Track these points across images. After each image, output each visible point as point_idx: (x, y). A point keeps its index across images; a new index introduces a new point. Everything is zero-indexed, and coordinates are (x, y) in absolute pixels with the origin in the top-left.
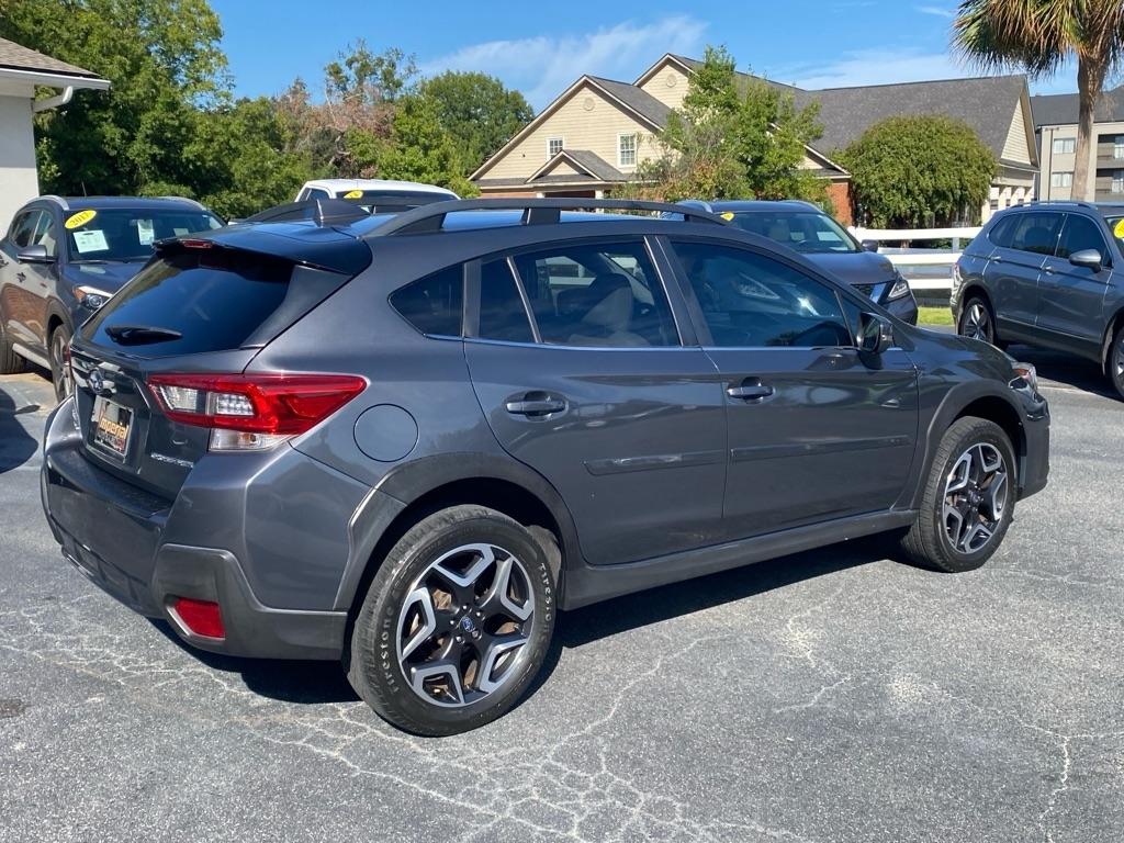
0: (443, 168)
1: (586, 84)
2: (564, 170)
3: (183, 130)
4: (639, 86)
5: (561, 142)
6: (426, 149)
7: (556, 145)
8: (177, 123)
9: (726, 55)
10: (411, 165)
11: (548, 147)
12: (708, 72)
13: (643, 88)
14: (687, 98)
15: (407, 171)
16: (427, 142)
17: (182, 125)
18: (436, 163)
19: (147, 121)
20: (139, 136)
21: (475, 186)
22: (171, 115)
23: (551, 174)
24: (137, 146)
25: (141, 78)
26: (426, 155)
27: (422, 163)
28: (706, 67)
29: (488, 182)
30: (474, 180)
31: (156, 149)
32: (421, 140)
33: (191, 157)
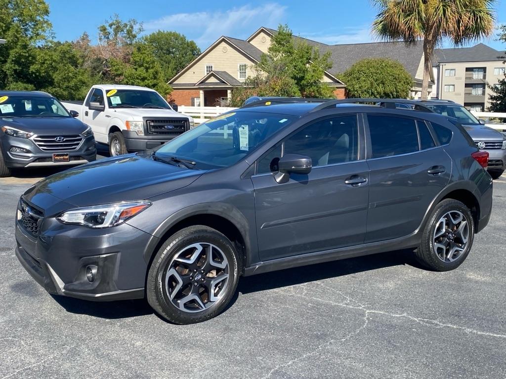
0: (155, 78)
1: (223, 40)
2: (213, 80)
3: (30, 58)
4: (249, 42)
5: (212, 67)
6: (147, 69)
7: (209, 68)
8: (27, 55)
9: (288, 29)
10: (140, 76)
11: (206, 69)
12: (280, 37)
13: (250, 43)
14: (270, 48)
15: (138, 79)
16: (147, 66)
17: (30, 56)
18: (151, 75)
19: (13, 53)
20: (9, 61)
21: (170, 87)
22: (24, 51)
23: (207, 82)
24: (8, 65)
25: (10, 33)
26: (147, 71)
27: (145, 75)
28: (279, 34)
29: (177, 85)
30: (170, 83)
31: (17, 67)
32: (145, 65)
33: (34, 71)
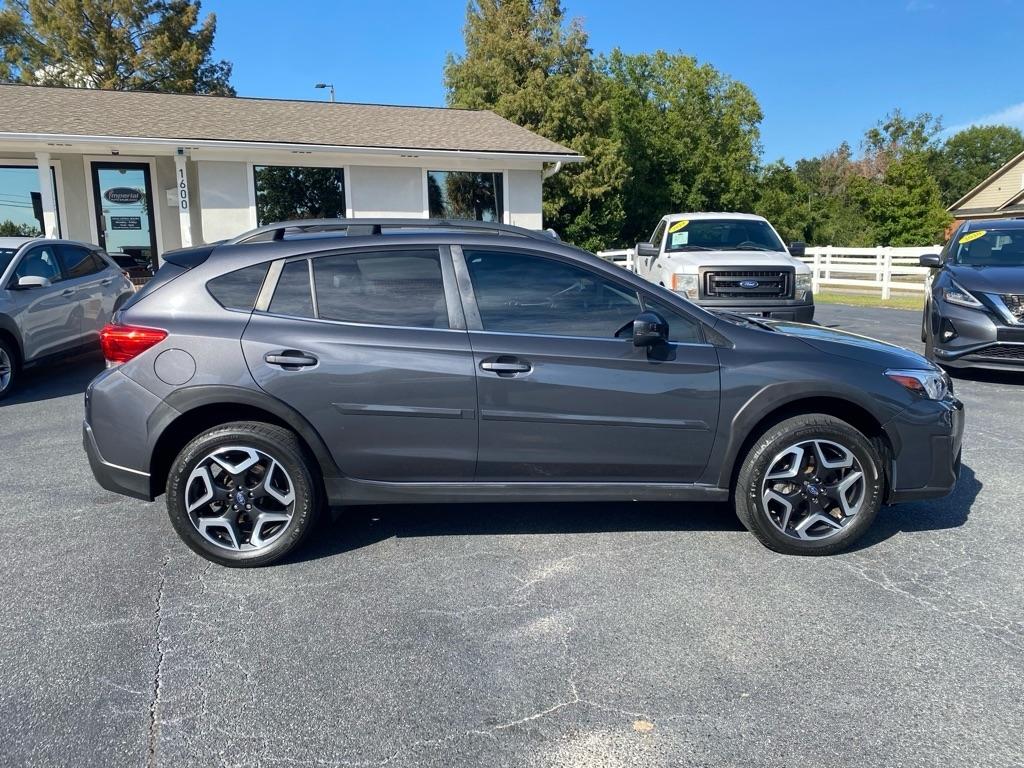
0: (924, 201)
3: (723, 185)
6: (911, 188)
8: (718, 180)
10: (897, 201)
15: (893, 205)
16: (911, 183)
17: (721, 181)
18: (917, 198)
19: (699, 179)
20: (694, 190)
21: (951, 215)
22: (715, 175)
23: (1020, 203)
24: (692, 197)
25: (698, 152)
26: (910, 193)
27: (906, 199)
29: (966, 211)
30: (951, 210)
31: (704, 198)
32: (907, 182)
33: (725, 202)
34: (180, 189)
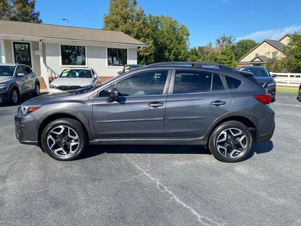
0: (231, 59)
1: (265, 41)
2: (257, 60)
4: (279, 41)
5: (258, 54)
6: (228, 56)
7: (257, 54)
8: (178, 52)
9: (300, 33)
10: (224, 59)
11: (255, 55)
12: (295, 38)
13: (280, 42)
14: (288, 44)
15: (223, 60)
17: (179, 52)
18: (229, 58)
19: (173, 51)
23: (255, 60)
24: (171, 56)
25: (173, 44)
26: (227, 57)
27: (226, 59)
28: (294, 36)
29: (241, 62)
30: (238, 62)
31: (174, 57)
32: (227, 54)
33: (180, 58)
34: (40, 51)
